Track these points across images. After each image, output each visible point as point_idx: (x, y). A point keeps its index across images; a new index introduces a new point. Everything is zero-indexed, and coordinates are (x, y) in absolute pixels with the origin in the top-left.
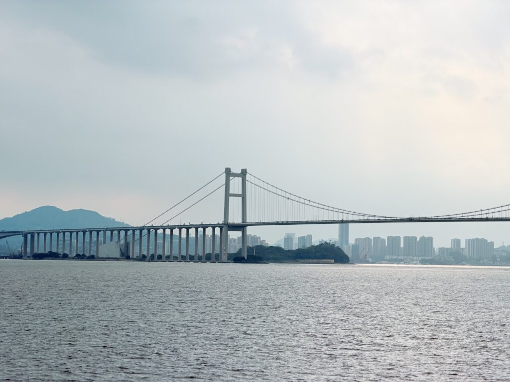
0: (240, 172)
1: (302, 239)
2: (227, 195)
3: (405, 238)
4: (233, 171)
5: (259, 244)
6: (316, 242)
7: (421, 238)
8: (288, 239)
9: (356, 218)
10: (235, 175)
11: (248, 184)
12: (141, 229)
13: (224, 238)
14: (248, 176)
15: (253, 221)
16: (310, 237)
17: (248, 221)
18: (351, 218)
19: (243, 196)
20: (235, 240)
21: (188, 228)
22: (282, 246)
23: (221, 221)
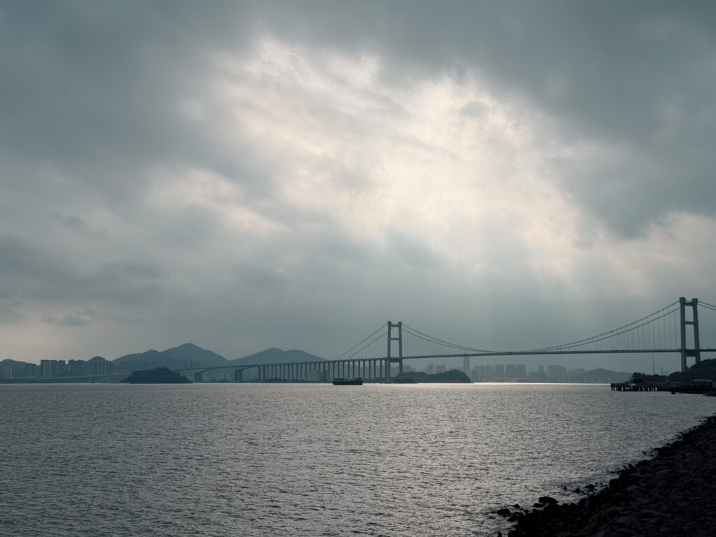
0: (397, 323)
1: (439, 367)
2: (390, 339)
3: (507, 366)
4: (393, 323)
5: (410, 370)
6: (448, 369)
7: (517, 366)
8: (430, 367)
9: (474, 353)
10: (394, 326)
11: (403, 331)
12: (334, 362)
13: (388, 368)
14: (403, 327)
15: (406, 356)
16: (444, 366)
17: (403, 356)
18: (470, 353)
19: (400, 339)
20: (395, 369)
21: (364, 361)
22: (426, 372)
23: (386, 356)
